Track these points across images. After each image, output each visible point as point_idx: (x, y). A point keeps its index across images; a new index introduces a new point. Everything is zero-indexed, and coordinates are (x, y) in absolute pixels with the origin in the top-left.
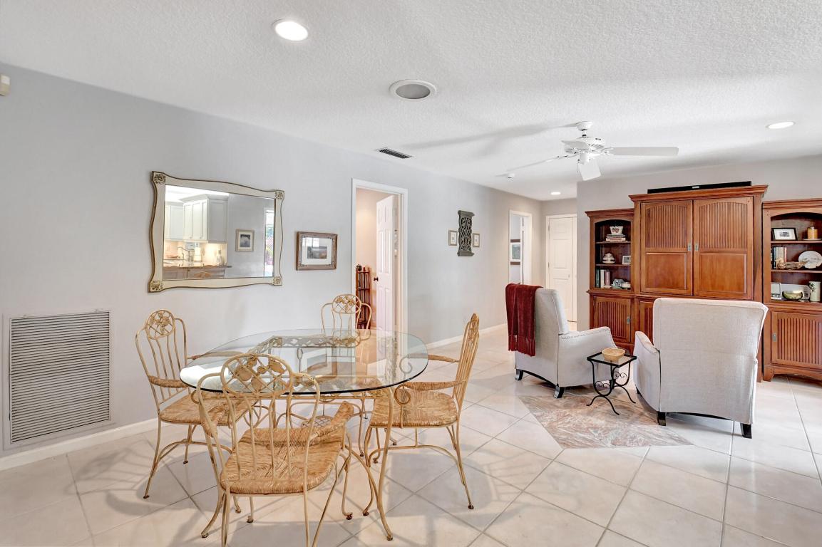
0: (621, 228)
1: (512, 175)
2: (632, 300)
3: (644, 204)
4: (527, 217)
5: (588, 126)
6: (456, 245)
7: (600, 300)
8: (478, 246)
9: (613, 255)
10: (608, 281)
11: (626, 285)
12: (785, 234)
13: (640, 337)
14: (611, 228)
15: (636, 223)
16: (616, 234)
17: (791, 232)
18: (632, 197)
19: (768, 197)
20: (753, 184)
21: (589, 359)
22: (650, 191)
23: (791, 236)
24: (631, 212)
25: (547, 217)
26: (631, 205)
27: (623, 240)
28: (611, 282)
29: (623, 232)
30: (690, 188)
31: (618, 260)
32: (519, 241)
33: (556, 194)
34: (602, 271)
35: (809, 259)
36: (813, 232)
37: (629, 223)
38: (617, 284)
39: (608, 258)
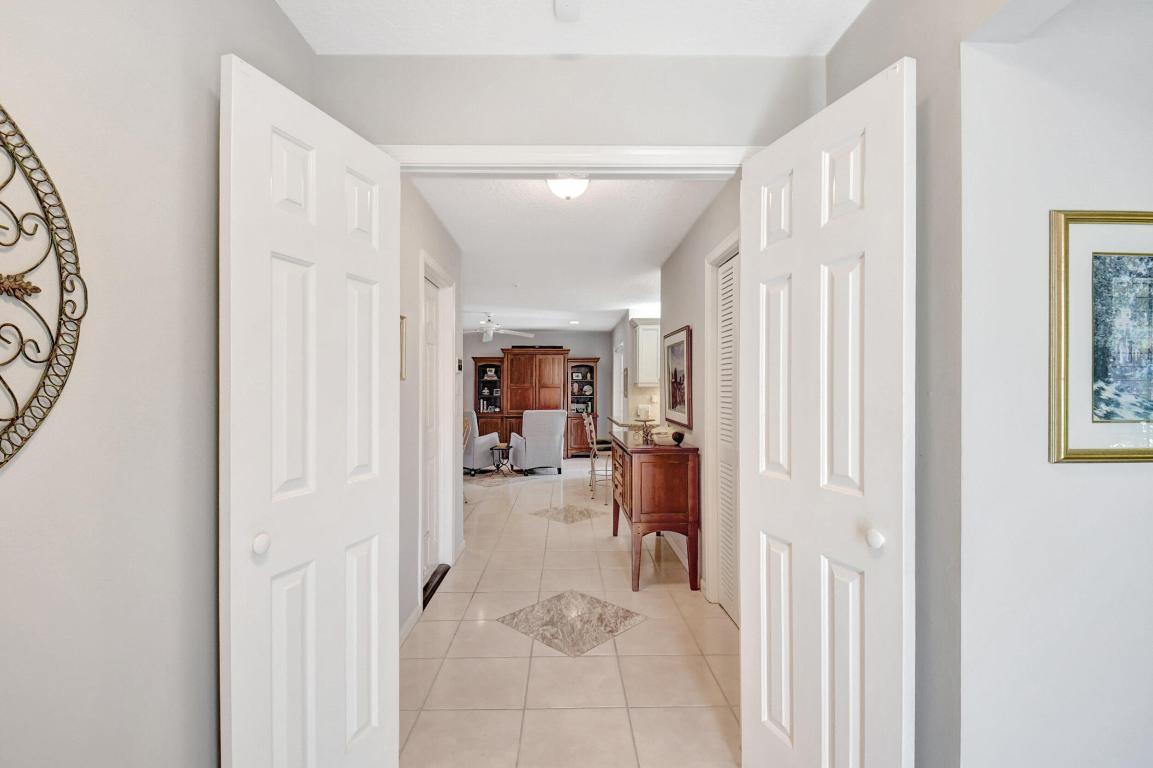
0: (493, 370)
2: (502, 418)
3: (509, 355)
5: (492, 315)
9: (489, 389)
10: (485, 407)
11: (497, 410)
12: (578, 376)
13: (514, 435)
14: (488, 369)
15: (506, 366)
16: (491, 374)
17: (580, 375)
18: (502, 349)
19: (571, 355)
20: (564, 348)
21: (491, 449)
22: (513, 347)
23: (580, 378)
24: (501, 360)
26: (501, 355)
27: (496, 378)
28: (487, 407)
29: (496, 372)
30: (534, 347)
31: (491, 393)
34: (482, 400)
35: (587, 389)
36: (589, 375)
37: (499, 366)
38: (491, 409)
39: (486, 391)
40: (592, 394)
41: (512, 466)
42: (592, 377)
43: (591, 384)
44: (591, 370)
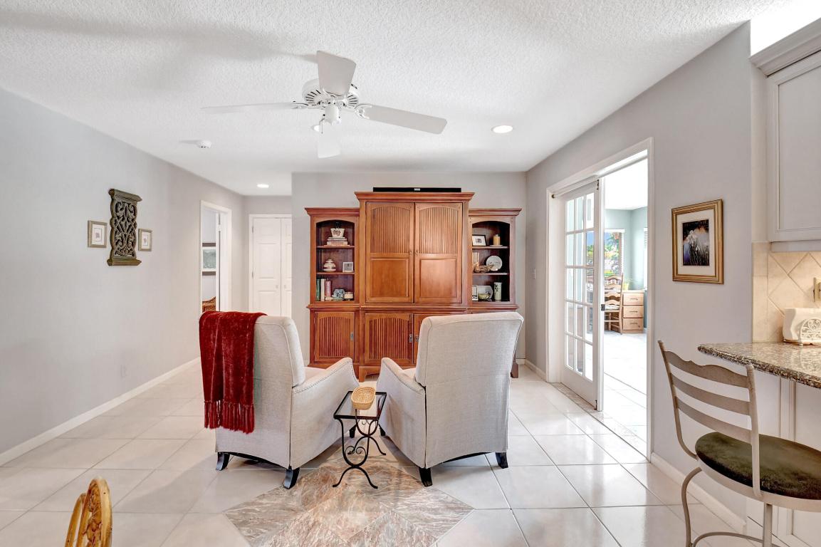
0: (342, 230)
1: (207, 143)
2: (357, 311)
3: (369, 204)
4: (225, 213)
6: (104, 247)
7: (322, 315)
8: (150, 250)
9: (334, 262)
10: (329, 292)
11: (349, 296)
12: (479, 241)
14: (332, 230)
15: (361, 224)
16: (338, 237)
17: (482, 238)
18: (357, 194)
20: (462, 192)
22: (375, 189)
23: (483, 243)
24: (356, 212)
25: (251, 216)
26: (355, 203)
27: (345, 244)
28: (332, 294)
29: (345, 235)
30: (411, 190)
31: (338, 268)
32: (214, 245)
33: (263, 187)
34: (323, 280)
35: (496, 263)
36: (497, 239)
37: (352, 224)
38: (339, 296)
39: (329, 266)
40: (504, 270)
42: (504, 243)
43: (504, 255)
44: (502, 230)
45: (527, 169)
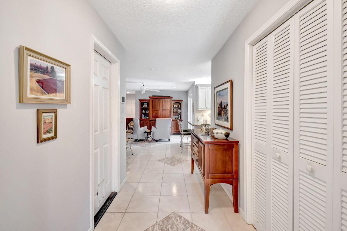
0: (146, 104)
2: (149, 121)
3: (152, 99)
5: (144, 84)
7: (142, 121)
9: (145, 111)
11: (148, 118)
13: (153, 127)
15: (150, 103)
16: (145, 105)
17: (176, 106)
18: (149, 97)
19: (173, 99)
20: (171, 96)
21: (144, 132)
22: (153, 96)
23: (176, 107)
24: (149, 100)
27: (147, 107)
28: (144, 117)
30: (160, 96)
31: (146, 112)
33: (128, 93)
35: (179, 111)
36: (179, 106)
37: (148, 103)
38: (146, 118)
39: (144, 111)
40: (181, 113)
41: (152, 138)
42: (181, 107)
43: (180, 109)
44: (180, 104)
45: (187, 90)
